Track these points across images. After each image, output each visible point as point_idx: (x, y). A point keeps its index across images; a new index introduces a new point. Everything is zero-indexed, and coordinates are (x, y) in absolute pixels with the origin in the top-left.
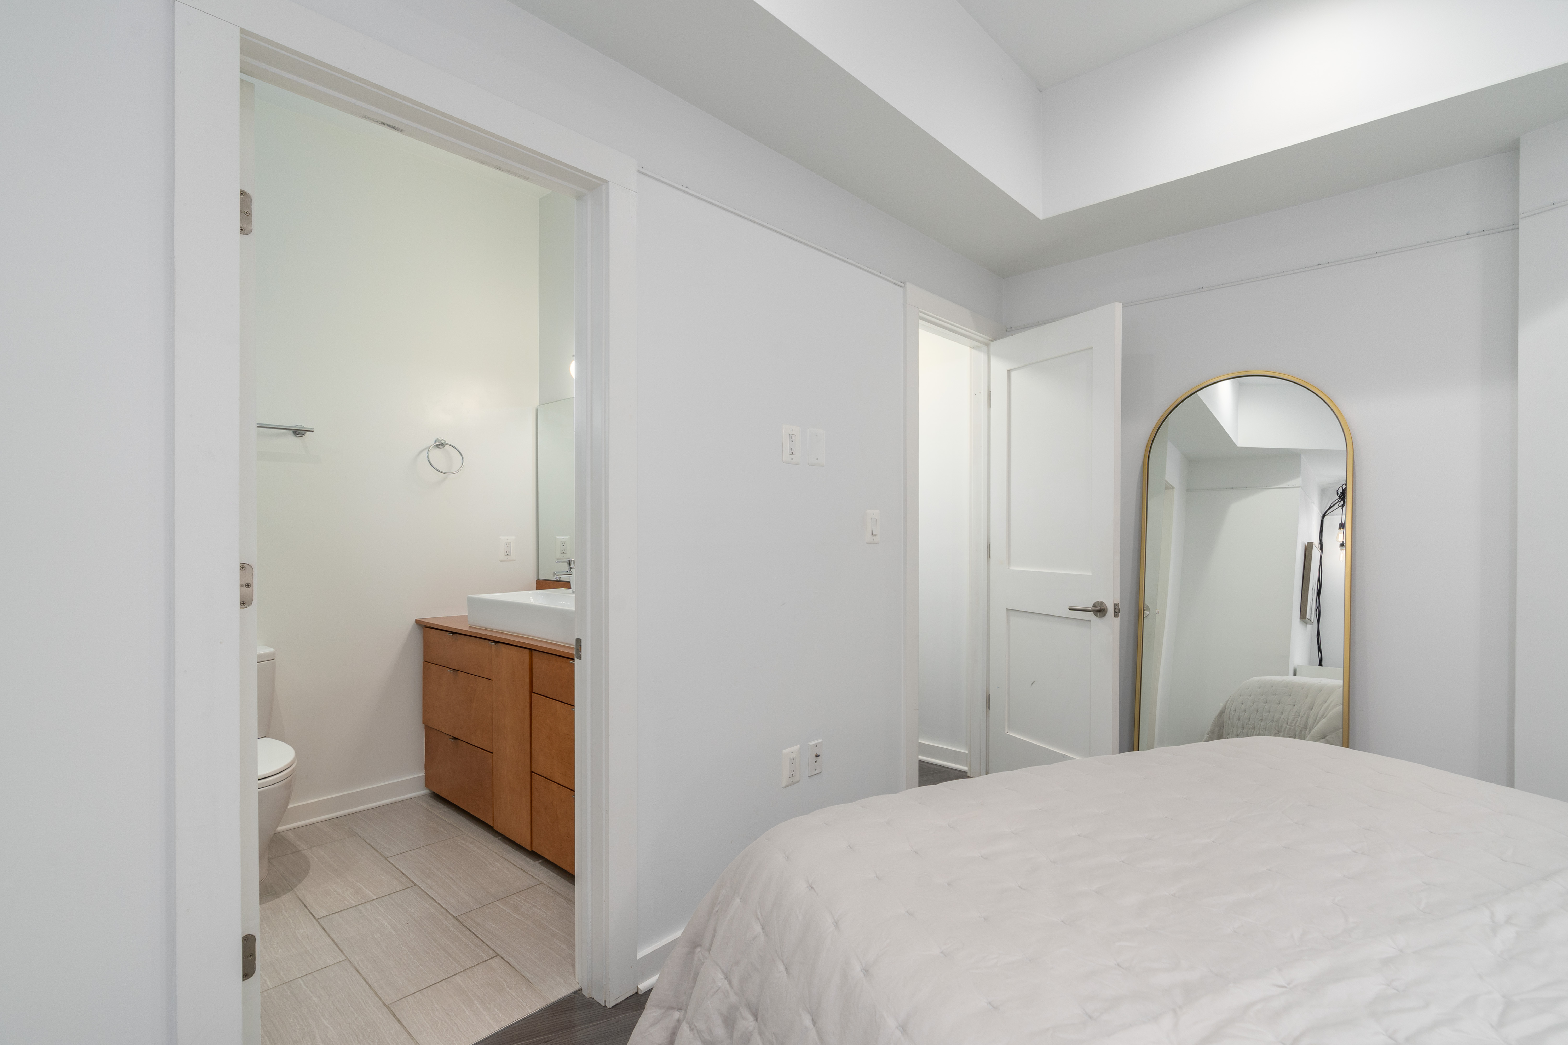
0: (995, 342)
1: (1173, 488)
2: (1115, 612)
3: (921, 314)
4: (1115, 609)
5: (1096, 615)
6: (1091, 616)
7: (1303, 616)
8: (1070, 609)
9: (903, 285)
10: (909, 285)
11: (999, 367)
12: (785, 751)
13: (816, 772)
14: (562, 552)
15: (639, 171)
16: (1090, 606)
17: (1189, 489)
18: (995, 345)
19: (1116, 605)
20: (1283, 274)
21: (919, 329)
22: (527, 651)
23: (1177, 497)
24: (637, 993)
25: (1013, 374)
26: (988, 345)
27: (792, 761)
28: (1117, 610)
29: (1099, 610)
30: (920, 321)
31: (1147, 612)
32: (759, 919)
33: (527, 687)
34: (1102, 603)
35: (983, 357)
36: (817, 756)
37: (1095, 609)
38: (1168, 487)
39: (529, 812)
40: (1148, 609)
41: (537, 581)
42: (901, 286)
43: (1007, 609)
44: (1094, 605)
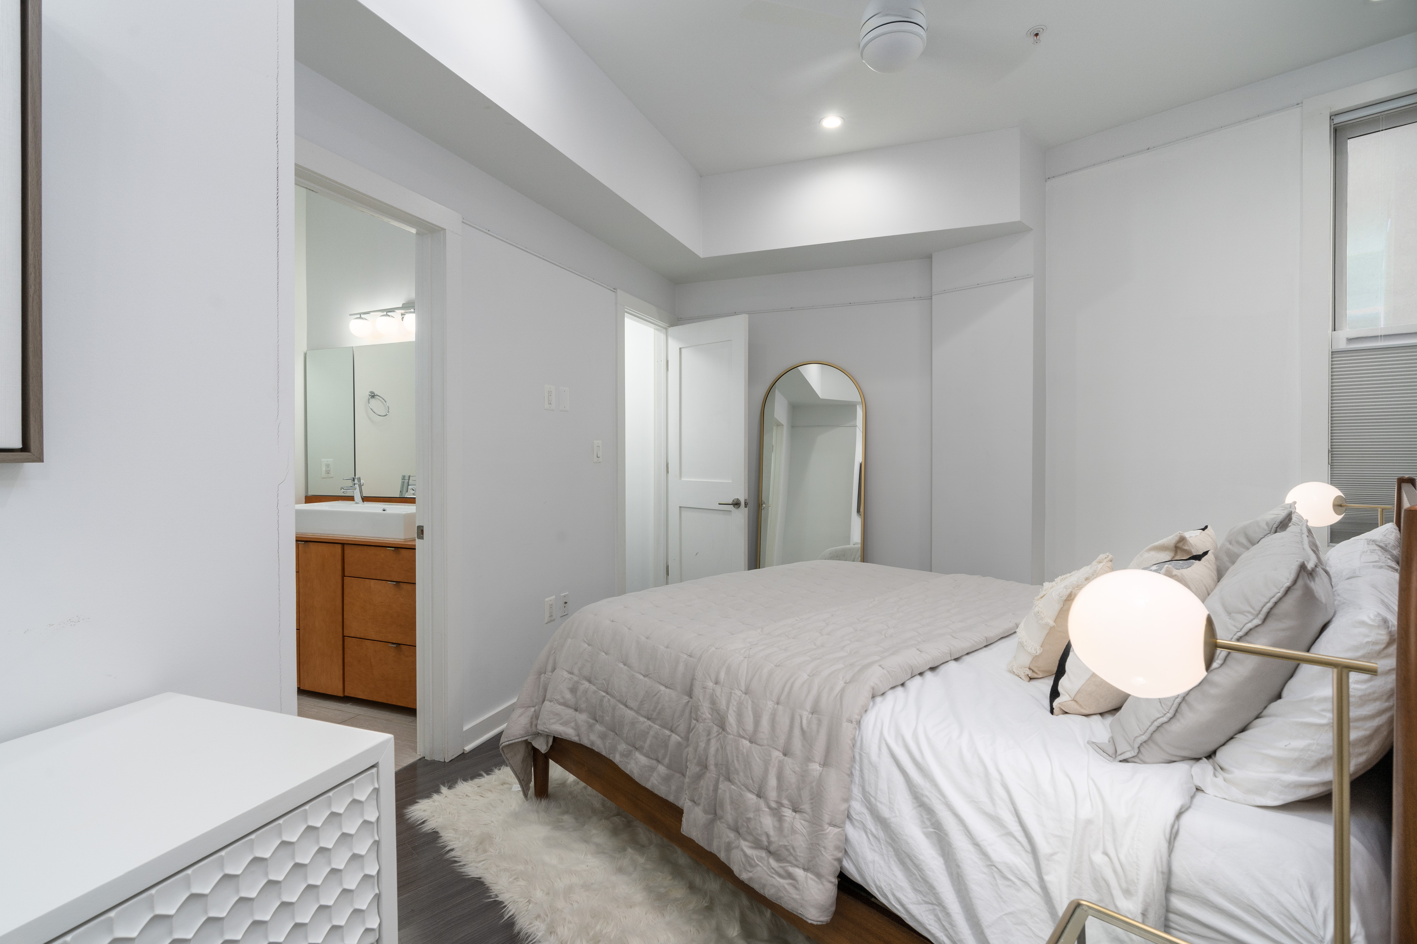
0: (672, 328)
1: (783, 425)
2: (745, 504)
3: (625, 309)
4: (745, 503)
5: (734, 507)
6: (731, 507)
7: (858, 511)
8: (719, 504)
9: (615, 291)
10: (619, 291)
11: (674, 346)
12: (547, 599)
13: (565, 614)
14: (327, 472)
15: (463, 222)
16: (731, 502)
17: (793, 426)
18: (672, 330)
19: (745, 500)
20: (833, 306)
21: (625, 318)
22: (340, 546)
23: (785, 430)
24: (463, 753)
25: (683, 350)
26: (666, 329)
27: (551, 606)
28: (746, 504)
29: (736, 504)
30: (626, 314)
31: (764, 505)
32: (586, 642)
33: (340, 572)
34: (738, 499)
35: (663, 336)
36: (566, 603)
37: (734, 503)
38: (779, 425)
39: (341, 667)
40: (765, 503)
41: (305, 496)
42: (614, 292)
43: (680, 507)
44: (733, 501)
